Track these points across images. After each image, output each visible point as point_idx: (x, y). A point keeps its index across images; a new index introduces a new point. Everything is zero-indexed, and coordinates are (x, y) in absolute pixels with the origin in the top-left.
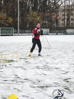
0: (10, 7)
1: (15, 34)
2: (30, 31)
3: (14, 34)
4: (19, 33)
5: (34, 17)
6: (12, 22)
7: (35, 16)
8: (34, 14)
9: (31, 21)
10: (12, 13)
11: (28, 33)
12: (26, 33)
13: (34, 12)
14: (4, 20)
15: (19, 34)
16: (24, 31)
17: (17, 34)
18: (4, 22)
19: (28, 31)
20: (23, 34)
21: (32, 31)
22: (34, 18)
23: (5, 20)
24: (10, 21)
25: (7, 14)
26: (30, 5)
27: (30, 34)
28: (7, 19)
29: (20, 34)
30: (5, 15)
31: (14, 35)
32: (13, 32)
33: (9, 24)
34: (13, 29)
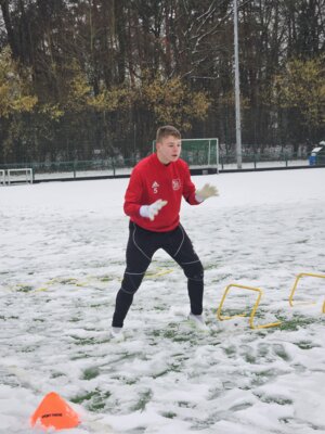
0: (198, 48)
1: (227, 167)
2: (289, 150)
3: (219, 167)
4: (239, 159)
5: (308, 86)
6: (207, 111)
7: (311, 82)
8: (307, 70)
9: (294, 102)
10: (206, 75)
11: (279, 160)
12: (273, 160)
13: (304, 60)
14: (173, 105)
15: (240, 167)
16: (262, 152)
17: (235, 167)
18: (174, 115)
19: (278, 149)
20: (259, 165)
21: (296, 150)
22: (304, 87)
23: (178, 106)
24: (200, 107)
25: (185, 80)
26: (283, 32)
27: (291, 164)
28: (186, 102)
29: (245, 166)
30: (175, 82)
31: (221, 172)
32: (213, 155)
33: (194, 121)
34: (213, 143)
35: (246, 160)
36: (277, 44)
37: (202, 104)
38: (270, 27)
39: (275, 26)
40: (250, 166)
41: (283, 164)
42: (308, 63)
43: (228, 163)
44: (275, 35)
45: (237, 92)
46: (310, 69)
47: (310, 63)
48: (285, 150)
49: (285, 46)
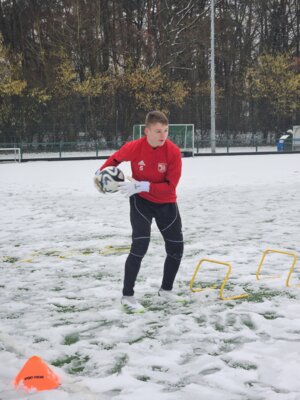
0: (177, 40)
1: (202, 151)
2: (259, 137)
3: (194, 151)
4: (214, 143)
6: (184, 99)
7: (280, 75)
8: (277, 64)
9: (264, 93)
10: (184, 65)
11: (249, 145)
12: (245, 145)
13: (275, 55)
14: (153, 93)
15: (213, 151)
16: (234, 138)
17: (209, 151)
18: (154, 102)
19: (249, 136)
20: (231, 150)
21: (265, 136)
22: (274, 79)
23: (158, 93)
24: (178, 96)
25: (165, 69)
26: (256, 29)
27: (260, 150)
28: (165, 90)
29: (218, 151)
30: (155, 72)
31: (196, 155)
32: (189, 139)
33: (172, 108)
34: (190, 128)
35: (219, 145)
36: (250, 39)
37: (180, 92)
38: (244, 23)
39: (249, 22)
40: (224, 150)
41: (253, 150)
42: (278, 57)
43: (202, 147)
44: (248, 31)
45: (213, 82)
46: (280, 63)
47: (280, 58)
48: (255, 137)
49: (257, 41)
